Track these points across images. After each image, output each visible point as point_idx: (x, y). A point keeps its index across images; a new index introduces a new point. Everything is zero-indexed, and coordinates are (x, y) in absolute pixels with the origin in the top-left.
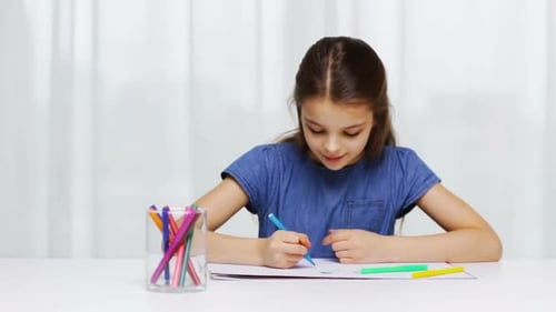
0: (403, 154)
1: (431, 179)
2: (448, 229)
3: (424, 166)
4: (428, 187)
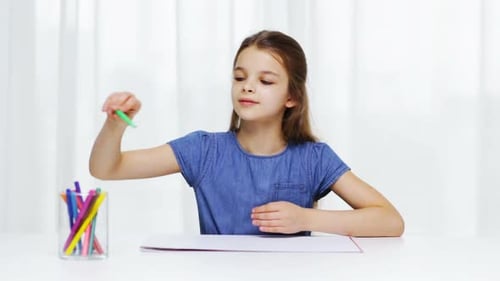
0: (319, 148)
1: (342, 168)
2: (355, 207)
3: (336, 156)
4: (340, 174)
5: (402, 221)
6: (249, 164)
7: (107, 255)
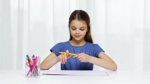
5: (117, 66)
6: (73, 48)
7: (40, 76)
